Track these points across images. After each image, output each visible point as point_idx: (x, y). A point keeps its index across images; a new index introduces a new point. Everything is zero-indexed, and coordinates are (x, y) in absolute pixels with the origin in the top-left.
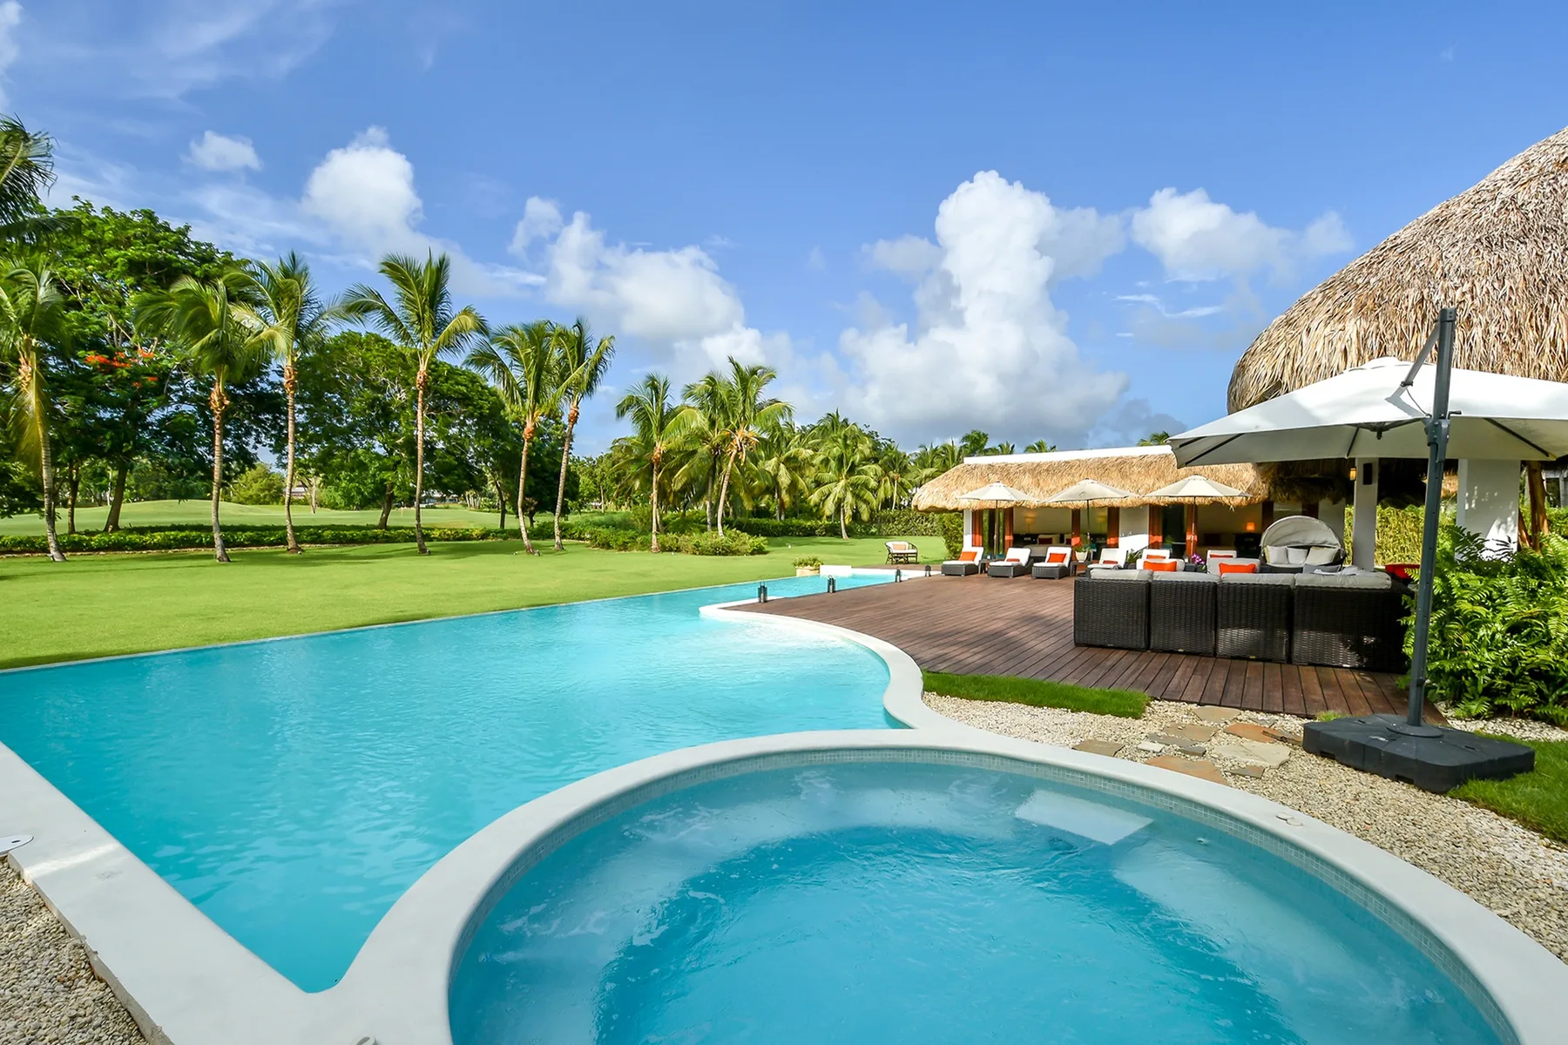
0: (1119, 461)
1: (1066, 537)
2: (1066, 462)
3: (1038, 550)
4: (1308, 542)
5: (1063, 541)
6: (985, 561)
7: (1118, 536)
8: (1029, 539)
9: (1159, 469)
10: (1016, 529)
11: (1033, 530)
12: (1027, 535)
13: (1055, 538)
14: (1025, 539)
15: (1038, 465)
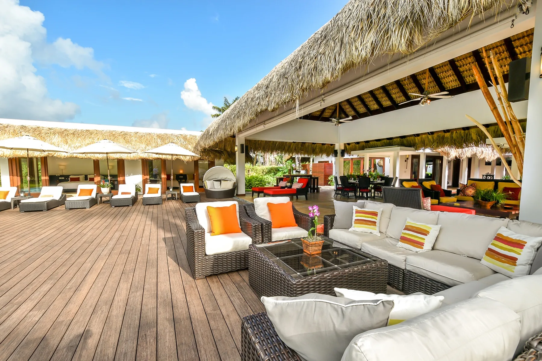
0: (123, 133)
1: (89, 177)
2: (87, 130)
3: (70, 185)
4: (219, 178)
5: (87, 179)
6: (18, 198)
7: (125, 176)
8: (63, 178)
9: (147, 140)
10: (51, 172)
11: (65, 173)
12: (61, 176)
13: (82, 177)
14: (60, 178)
15: (66, 130)
